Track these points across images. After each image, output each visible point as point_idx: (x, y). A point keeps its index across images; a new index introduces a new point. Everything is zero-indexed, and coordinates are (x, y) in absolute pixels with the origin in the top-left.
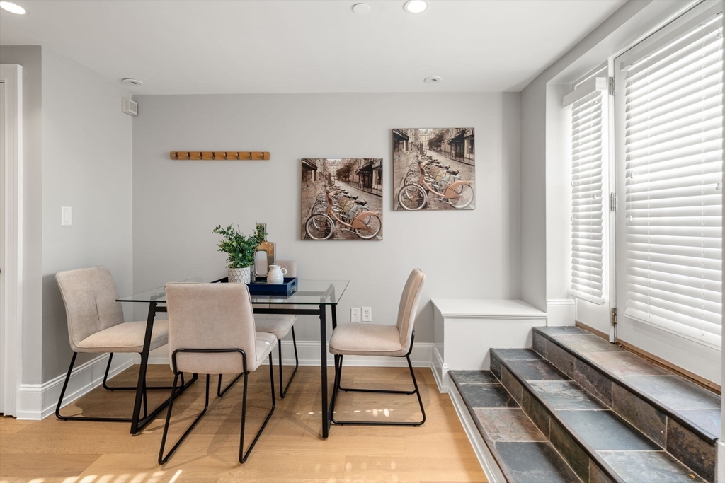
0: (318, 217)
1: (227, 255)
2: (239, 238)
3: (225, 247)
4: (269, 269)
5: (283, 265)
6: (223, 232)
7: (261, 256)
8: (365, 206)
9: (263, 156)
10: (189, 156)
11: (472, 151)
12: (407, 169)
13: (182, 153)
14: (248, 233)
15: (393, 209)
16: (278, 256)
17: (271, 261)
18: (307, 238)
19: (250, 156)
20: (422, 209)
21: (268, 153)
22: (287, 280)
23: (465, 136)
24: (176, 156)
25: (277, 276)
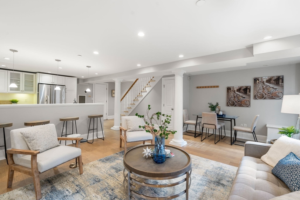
0: (231, 101)
1: (210, 109)
2: (213, 105)
3: (210, 107)
4: (219, 112)
5: (222, 111)
6: (210, 104)
7: (217, 109)
8: (245, 98)
9: (217, 87)
10: (200, 87)
11: (283, 82)
12: (259, 88)
13: (199, 87)
14: (215, 104)
15: (254, 99)
16: (221, 109)
17: (219, 110)
18: (228, 106)
19: (214, 87)
20: (263, 99)
21: (219, 86)
22: (223, 114)
23: (280, 78)
24: (198, 87)
25: (221, 113)
